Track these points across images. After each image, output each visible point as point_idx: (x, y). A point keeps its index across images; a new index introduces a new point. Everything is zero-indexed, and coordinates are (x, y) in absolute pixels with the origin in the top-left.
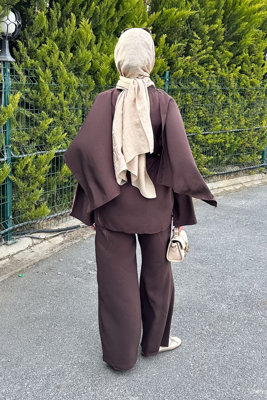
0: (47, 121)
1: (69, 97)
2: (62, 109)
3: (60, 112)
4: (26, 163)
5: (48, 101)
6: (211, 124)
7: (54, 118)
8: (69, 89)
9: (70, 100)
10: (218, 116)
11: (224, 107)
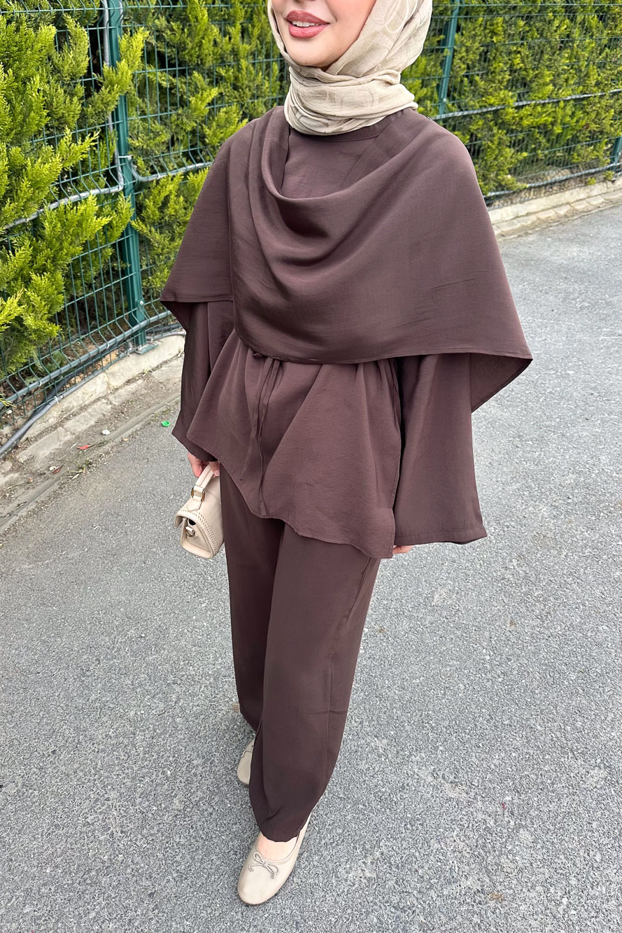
0: (205, 95)
1: (252, 34)
2: (238, 65)
3: (233, 73)
4: (163, 195)
5: (208, 46)
6: (533, 85)
7: (219, 88)
8: (252, 15)
9: (255, 42)
10: (549, 67)
11: (562, 45)
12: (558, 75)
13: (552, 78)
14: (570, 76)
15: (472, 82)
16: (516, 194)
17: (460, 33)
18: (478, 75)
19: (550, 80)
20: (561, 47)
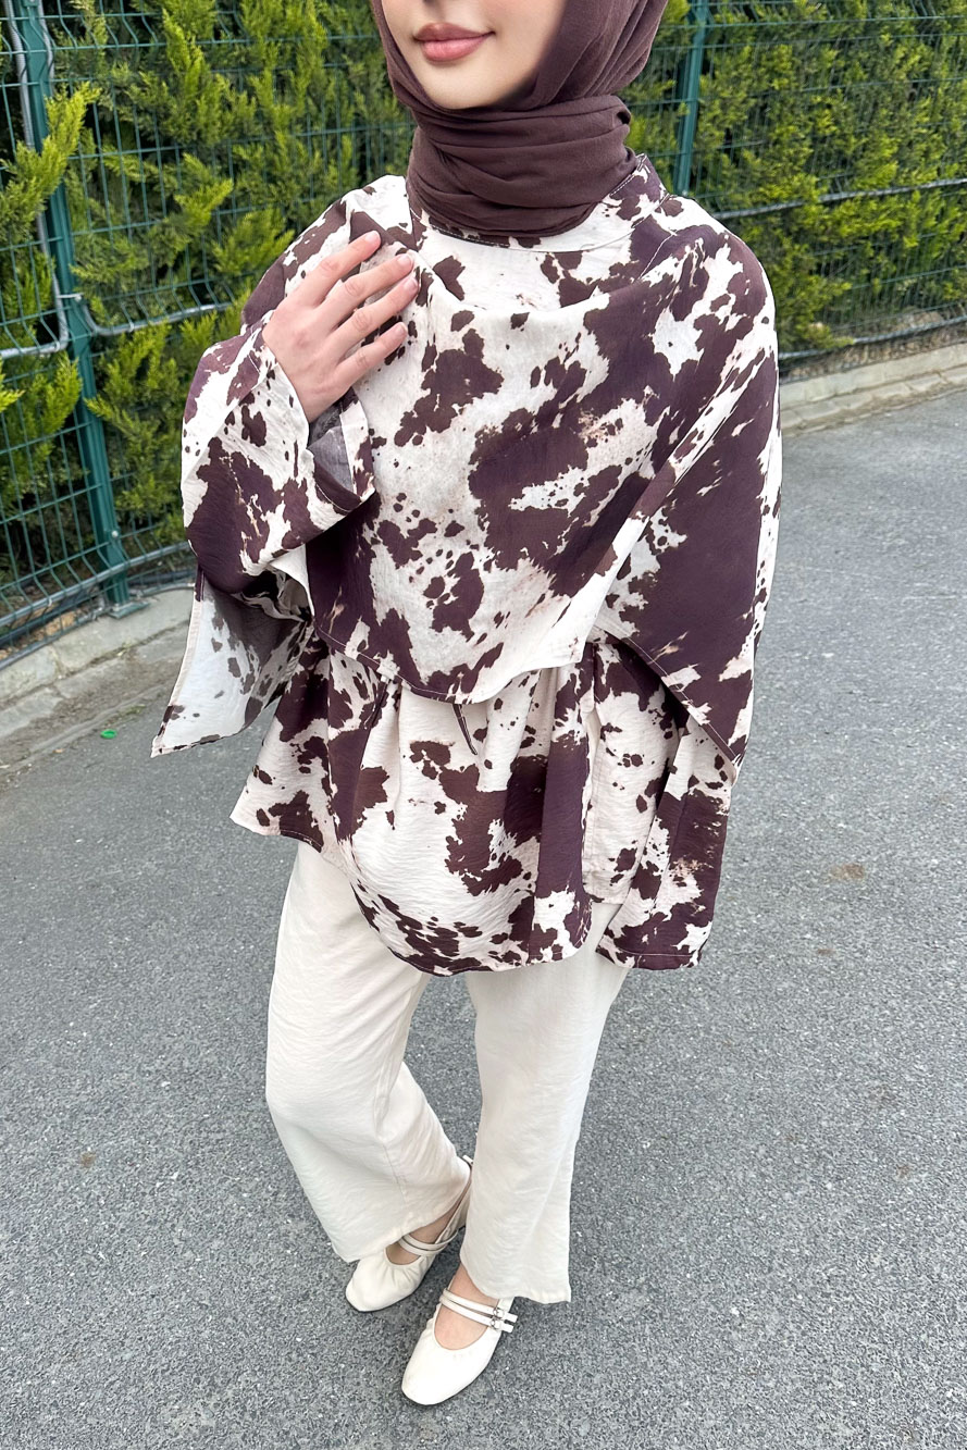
6: (861, 163)
10: (890, 131)
11: (916, 92)
12: (910, 144)
13: (896, 149)
14: (933, 146)
15: (736, 160)
16: (833, 356)
17: (709, 75)
18: (749, 148)
19: (893, 155)
20: (912, 95)
